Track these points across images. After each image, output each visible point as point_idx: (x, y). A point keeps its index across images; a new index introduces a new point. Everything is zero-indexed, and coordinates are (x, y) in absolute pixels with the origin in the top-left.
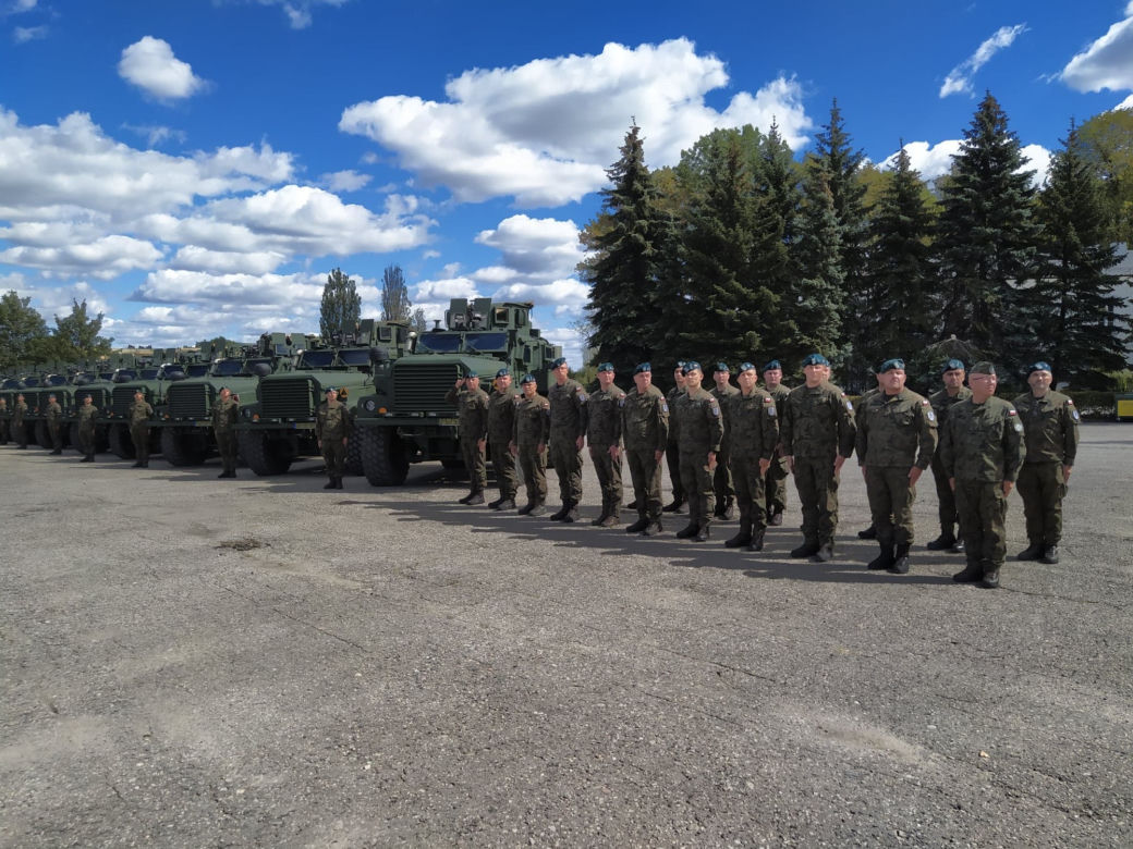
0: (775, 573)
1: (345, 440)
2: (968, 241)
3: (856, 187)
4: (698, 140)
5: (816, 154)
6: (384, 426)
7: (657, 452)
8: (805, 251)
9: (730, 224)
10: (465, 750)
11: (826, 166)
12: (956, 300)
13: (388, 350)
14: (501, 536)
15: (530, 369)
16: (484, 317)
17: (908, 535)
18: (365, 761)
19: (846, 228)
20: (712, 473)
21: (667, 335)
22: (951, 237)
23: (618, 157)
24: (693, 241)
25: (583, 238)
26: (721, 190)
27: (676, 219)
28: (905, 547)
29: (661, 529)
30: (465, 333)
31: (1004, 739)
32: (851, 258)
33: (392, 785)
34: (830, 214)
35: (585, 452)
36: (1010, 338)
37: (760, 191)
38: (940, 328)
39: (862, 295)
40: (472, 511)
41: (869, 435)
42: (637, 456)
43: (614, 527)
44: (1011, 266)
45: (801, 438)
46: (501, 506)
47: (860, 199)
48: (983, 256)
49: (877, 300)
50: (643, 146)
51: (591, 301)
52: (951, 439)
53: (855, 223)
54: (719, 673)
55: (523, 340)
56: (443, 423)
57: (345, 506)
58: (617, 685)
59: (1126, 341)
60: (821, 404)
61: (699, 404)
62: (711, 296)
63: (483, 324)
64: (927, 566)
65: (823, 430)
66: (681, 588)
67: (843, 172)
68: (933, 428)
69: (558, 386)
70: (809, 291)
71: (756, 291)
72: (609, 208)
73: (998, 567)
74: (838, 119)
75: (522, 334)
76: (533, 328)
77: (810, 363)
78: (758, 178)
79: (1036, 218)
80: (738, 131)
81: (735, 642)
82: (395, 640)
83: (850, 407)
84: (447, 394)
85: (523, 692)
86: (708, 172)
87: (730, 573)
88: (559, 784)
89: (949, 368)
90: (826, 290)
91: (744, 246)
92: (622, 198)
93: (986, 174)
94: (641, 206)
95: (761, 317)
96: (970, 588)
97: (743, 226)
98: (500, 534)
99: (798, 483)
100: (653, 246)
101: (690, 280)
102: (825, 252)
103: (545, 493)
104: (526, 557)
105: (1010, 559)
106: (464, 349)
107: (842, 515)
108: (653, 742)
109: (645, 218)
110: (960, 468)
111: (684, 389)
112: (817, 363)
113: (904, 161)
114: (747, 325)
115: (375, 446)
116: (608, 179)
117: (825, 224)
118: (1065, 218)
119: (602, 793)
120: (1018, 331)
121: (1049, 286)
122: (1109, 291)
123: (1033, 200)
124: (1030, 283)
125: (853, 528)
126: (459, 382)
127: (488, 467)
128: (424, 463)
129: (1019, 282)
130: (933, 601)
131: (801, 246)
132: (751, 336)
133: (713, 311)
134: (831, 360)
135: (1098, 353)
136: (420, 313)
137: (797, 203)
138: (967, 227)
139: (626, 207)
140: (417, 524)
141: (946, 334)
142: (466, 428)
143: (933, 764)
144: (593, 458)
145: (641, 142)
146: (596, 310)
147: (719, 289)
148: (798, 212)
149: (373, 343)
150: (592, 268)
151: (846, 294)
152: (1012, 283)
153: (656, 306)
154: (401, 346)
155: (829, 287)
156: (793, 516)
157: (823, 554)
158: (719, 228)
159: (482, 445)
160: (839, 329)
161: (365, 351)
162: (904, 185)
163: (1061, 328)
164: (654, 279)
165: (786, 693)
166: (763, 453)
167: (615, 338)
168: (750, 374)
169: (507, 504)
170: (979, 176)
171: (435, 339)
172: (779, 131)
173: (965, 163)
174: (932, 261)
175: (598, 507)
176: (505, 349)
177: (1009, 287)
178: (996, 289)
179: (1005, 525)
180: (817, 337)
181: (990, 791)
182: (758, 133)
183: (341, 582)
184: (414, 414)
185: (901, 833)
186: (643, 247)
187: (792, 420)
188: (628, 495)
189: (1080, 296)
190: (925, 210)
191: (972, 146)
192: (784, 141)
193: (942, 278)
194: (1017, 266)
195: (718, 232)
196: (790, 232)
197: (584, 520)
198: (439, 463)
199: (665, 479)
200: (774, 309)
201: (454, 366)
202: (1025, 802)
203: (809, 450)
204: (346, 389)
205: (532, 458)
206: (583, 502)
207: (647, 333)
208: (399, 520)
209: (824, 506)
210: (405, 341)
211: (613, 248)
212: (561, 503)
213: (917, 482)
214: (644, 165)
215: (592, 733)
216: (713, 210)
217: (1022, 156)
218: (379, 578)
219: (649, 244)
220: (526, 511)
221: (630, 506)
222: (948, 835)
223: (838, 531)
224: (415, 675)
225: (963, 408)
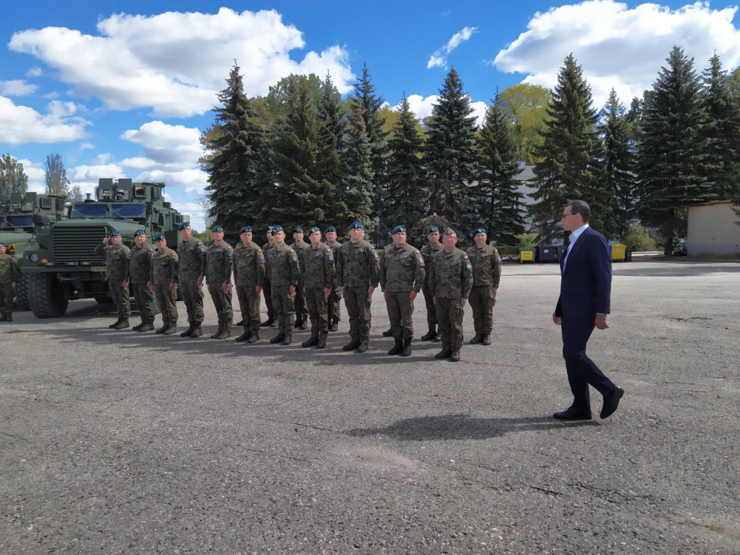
0: (333, 361)
1: (14, 284)
2: (442, 157)
3: (379, 119)
4: (280, 80)
5: (354, 96)
6: (45, 273)
7: (257, 287)
8: (350, 158)
9: (303, 137)
10: (111, 506)
11: (361, 105)
12: (436, 192)
13: (50, 216)
14: (143, 350)
15: (163, 230)
16: (126, 192)
17: (410, 332)
18: (29, 524)
19: (374, 144)
20: (293, 299)
21: (263, 209)
22: (433, 154)
23: (226, 86)
24: (280, 147)
25: (203, 141)
26: (296, 115)
27: (267, 132)
28: (409, 340)
29: (258, 339)
30: (112, 203)
31: (463, 450)
32: (377, 164)
33: (51, 539)
34: (364, 135)
35: (205, 288)
36: (465, 215)
37: (321, 117)
38: (428, 209)
39: (384, 187)
40: (120, 333)
41: (387, 272)
42: (243, 290)
43: (227, 339)
44: (465, 173)
45: (348, 275)
46: (142, 329)
47: (381, 127)
48: (450, 166)
49: (393, 190)
50: (242, 80)
51: (209, 184)
52: (434, 273)
53: (379, 141)
54: (296, 430)
55: (157, 209)
56: (95, 269)
57: (14, 334)
58: (226, 446)
59: (525, 218)
60: (360, 253)
61: (283, 254)
62: (292, 184)
63: (126, 197)
64: (420, 351)
65: (362, 270)
66: (272, 376)
67: (371, 110)
68: (422, 267)
69: (184, 242)
70: (353, 183)
71: (321, 182)
72: (220, 121)
73: (459, 349)
74: (367, 75)
75: (157, 205)
76: (166, 201)
77: (354, 227)
78: (319, 109)
79: (478, 145)
80: (305, 77)
81: (307, 408)
82: (54, 432)
83: (376, 256)
84: (96, 248)
85: (156, 459)
86: (287, 102)
87: (304, 364)
88: (182, 520)
89: (431, 231)
90: (363, 183)
91: (312, 153)
92: (229, 114)
93: (451, 117)
94: (243, 121)
95: (324, 199)
96: (444, 363)
97: (311, 139)
98: (141, 349)
99: (347, 303)
100: (252, 148)
101: (278, 173)
102: (362, 159)
103: (176, 318)
104: (161, 363)
105: (466, 344)
106: (110, 215)
107: (373, 323)
108: (250, 482)
109: (245, 129)
110: (438, 291)
111: (274, 244)
112: (358, 227)
113: (406, 106)
114: (316, 204)
115: (39, 287)
116: (219, 101)
117: (361, 142)
118: (493, 145)
119: (214, 522)
120: (469, 211)
121: (485, 185)
122: (516, 189)
123: (477, 134)
124: (475, 183)
125: (380, 330)
126: (106, 240)
127: (131, 302)
128: (80, 300)
129: (470, 182)
130: (424, 372)
131: (347, 154)
132: (318, 211)
133: (293, 194)
134: (366, 227)
135: (511, 224)
136: (77, 190)
137: (344, 126)
138: (441, 148)
139: (232, 121)
140: (74, 345)
141: (431, 213)
142: (112, 272)
143: (424, 470)
144: (211, 293)
145: (241, 77)
146: (214, 191)
147: (297, 179)
148: (346, 132)
149: (36, 210)
150: (208, 161)
151: (374, 186)
152: (466, 183)
153: (255, 189)
154: (59, 213)
155: (365, 182)
156: (344, 325)
157: (362, 347)
158: (296, 140)
159: (126, 285)
160: (371, 208)
161: (30, 216)
162: (406, 119)
163: (492, 210)
164: (254, 171)
165: (338, 438)
166: (326, 284)
167: (228, 210)
168: (317, 235)
169: (147, 327)
170: (448, 118)
171: (86, 207)
172: (331, 79)
173: (441, 109)
174: (423, 168)
175: (216, 326)
176: (143, 215)
177: (464, 185)
178: (457, 186)
179: (463, 324)
180: (359, 213)
181: (456, 482)
182: (319, 80)
183: (10, 392)
184: (71, 264)
185: (406, 517)
186: (245, 149)
187: (342, 264)
188: (237, 317)
189: (501, 192)
190: (418, 136)
191: (443, 100)
192: (335, 87)
193: (428, 179)
194: (468, 173)
195: (295, 142)
196: (340, 145)
197: (205, 336)
198: (93, 299)
199: (263, 306)
200: (332, 194)
201: (102, 227)
202: (475, 487)
203: (353, 282)
204: (14, 245)
205: (165, 293)
206: (204, 323)
207: (249, 207)
208: (60, 342)
209: (362, 317)
210: (62, 209)
211: (224, 149)
212: (188, 325)
213: (415, 300)
214: (244, 93)
215: (208, 481)
216: (292, 127)
217: (471, 107)
218: (43, 387)
219: (249, 147)
220: (162, 331)
221: (238, 324)
222: (433, 513)
223: (371, 333)
224: (70, 456)
225: (440, 255)
